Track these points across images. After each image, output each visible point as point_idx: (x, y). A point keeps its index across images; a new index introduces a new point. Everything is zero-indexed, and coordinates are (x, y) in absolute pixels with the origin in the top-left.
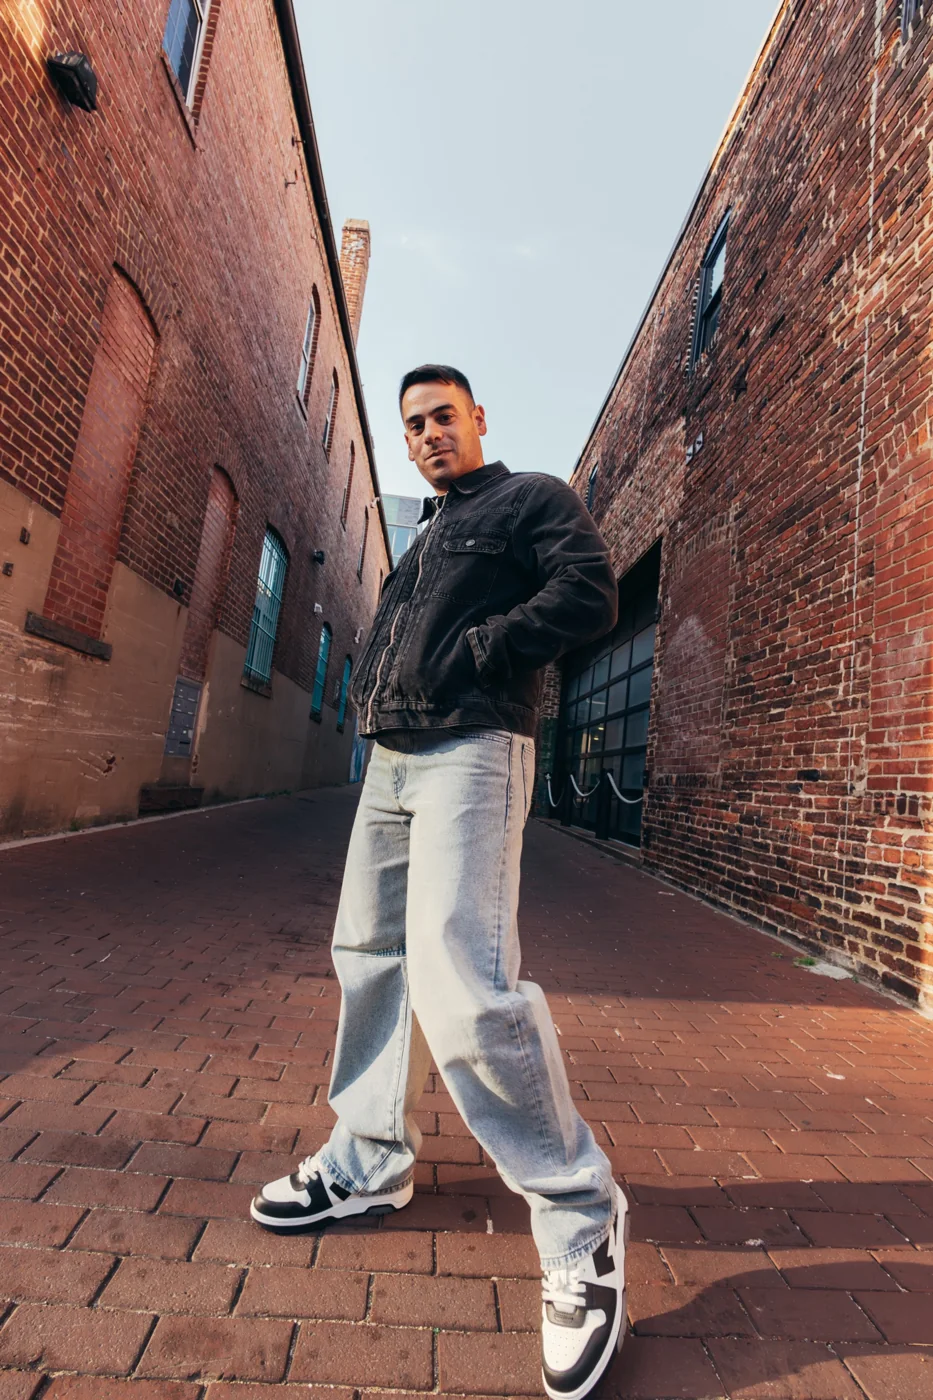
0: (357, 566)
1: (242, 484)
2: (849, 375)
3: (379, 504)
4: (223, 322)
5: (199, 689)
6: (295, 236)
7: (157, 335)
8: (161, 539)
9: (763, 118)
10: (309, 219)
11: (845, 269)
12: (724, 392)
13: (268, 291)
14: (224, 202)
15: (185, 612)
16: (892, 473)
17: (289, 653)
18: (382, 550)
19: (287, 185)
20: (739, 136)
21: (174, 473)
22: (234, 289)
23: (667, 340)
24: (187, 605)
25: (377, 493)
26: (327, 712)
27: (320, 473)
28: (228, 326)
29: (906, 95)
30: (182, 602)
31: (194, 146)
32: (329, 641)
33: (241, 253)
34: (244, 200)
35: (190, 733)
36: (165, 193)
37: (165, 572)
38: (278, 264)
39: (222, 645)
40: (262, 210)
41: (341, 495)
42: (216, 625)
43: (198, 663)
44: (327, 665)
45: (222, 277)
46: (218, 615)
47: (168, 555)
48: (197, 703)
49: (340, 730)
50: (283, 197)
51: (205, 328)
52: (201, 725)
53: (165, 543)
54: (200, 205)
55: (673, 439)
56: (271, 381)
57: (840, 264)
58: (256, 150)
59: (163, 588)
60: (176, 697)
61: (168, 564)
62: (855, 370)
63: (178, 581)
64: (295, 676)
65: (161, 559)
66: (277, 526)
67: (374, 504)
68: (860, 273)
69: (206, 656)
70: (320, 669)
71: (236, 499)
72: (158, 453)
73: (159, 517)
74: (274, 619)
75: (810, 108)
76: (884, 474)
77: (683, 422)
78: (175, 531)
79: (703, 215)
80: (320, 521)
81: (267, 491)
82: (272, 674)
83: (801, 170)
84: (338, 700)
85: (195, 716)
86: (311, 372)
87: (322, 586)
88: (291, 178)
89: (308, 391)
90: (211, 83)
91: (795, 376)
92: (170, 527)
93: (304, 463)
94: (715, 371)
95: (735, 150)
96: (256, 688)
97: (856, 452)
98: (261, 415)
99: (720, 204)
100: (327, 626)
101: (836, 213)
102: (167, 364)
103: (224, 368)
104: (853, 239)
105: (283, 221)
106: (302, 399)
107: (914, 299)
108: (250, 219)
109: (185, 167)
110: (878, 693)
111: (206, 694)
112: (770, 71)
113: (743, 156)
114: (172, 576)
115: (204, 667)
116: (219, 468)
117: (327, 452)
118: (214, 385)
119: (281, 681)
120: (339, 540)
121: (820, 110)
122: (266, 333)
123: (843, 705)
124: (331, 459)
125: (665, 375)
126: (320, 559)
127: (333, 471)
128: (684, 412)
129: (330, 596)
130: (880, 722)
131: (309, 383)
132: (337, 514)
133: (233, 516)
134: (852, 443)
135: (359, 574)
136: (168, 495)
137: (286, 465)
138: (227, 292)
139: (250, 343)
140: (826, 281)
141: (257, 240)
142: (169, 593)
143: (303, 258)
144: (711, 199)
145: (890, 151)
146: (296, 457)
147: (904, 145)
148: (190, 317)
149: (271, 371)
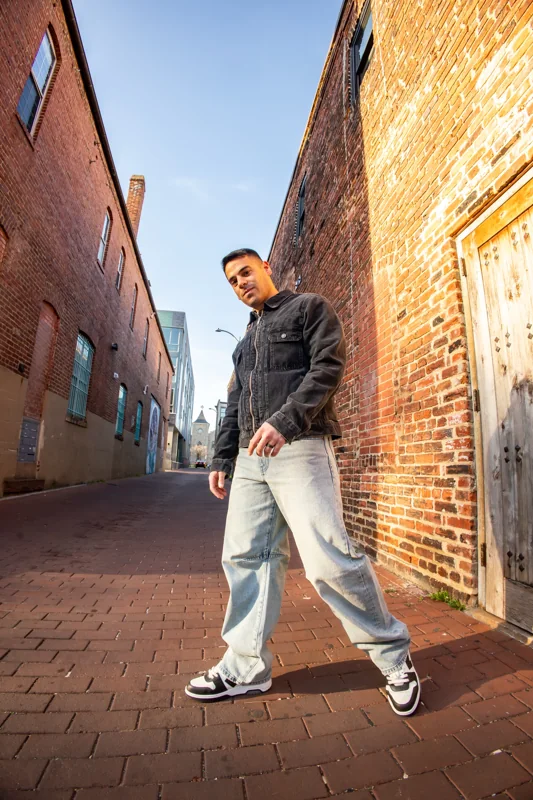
0: (142, 350)
1: (62, 310)
2: (346, 248)
3: (156, 316)
4: (49, 229)
5: (39, 424)
6: (96, 185)
7: (7, 238)
8: (9, 342)
9: (314, 137)
10: (105, 176)
11: (341, 201)
12: (307, 254)
13: (79, 212)
14: (51, 173)
15: (26, 381)
16: (362, 294)
17: (98, 401)
18: (160, 341)
19: (91, 162)
20: (308, 142)
21: (17, 306)
22: (56, 212)
23: (288, 230)
24: (27, 378)
25: (154, 310)
26: (127, 434)
27: (114, 301)
28: (52, 231)
29: (354, 132)
30: (24, 376)
31: (33, 150)
32: (125, 394)
33: (61, 195)
34: (64, 171)
35: (34, 449)
36: (14, 171)
37: (12, 360)
38: (84, 198)
39: (51, 399)
40: (74, 174)
41: (130, 313)
42: (47, 387)
43: (36, 409)
44: (125, 408)
45: (49, 207)
46: (49, 382)
47: (14, 351)
48: (37, 432)
49: (137, 444)
50: (88, 169)
51: (38, 233)
52: (41, 443)
53: (12, 344)
54: (36, 175)
55: (290, 278)
56: (80, 255)
57: (339, 199)
58: (72, 149)
59: (11, 368)
60: (23, 429)
61: (14, 355)
62: (348, 245)
63: (20, 365)
64: (102, 414)
65: (9, 353)
66: (86, 331)
67: (153, 316)
68: (347, 202)
69: (42, 405)
70: (120, 408)
71: (58, 318)
72: (6, 297)
73: (8, 331)
74: (87, 383)
75: (327, 134)
76: (359, 295)
77: (294, 269)
78: (18, 338)
79: (298, 174)
80: (115, 327)
81: (79, 313)
82: (86, 414)
83: (326, 158)
84: (134, 427)
85: (37, 439)
86: (107, 249)
87: (118, 363)
88: (94, 159)
89: (105, 259)
90: (45, 122)
91: (329, 248)
92: (14, 335)
93: (103, 297)
94: (304, 244)
95: (306, 148)
96: (76, 422)
97: (350, 285)
98: (73, 273)
99: (303, 170)
100: (123, 385)
101: (337, 176)
102: (13, 252)
103: (49, 250)
104: (343, 188)
105: (88, 178)
106: (101, 264)
107: (363, 215)
108: (67, 180)
109: (27, 159)
110: (362, 405)
111: (42, 427)
112: (316, 118)
113: (309, 150)
114: (17, 362)
115: (41, 411)
116: (46, 302)
117: (119, 291)
118: (42, 259)
119: (93, 418)
120: (129, 337)
121: (330, 135)
122: (77, 232)
123: (351, 412)
124: (122, 294)
125: (287, 246)
126: (115, 348)
127: (124, 300)
128: (294, 264)
129: (124, 368)
130: (364, 419)
131: (106, 254)
132: (127, 323)
133: (56, 327)
134: (348, 280)
135: (144, 356)
136: (13, 318)
137: (91, 298)
138: (52, 214)
139: (66, 238)
140: (336, 205)
141: (71, 189)
142: (15, 371)
143: (101, 195)
144: (300, 168)
145: (352, 153)
146: (97, 293)
147: (356, 151)
148: (29, 228)
149: (80, 250)
